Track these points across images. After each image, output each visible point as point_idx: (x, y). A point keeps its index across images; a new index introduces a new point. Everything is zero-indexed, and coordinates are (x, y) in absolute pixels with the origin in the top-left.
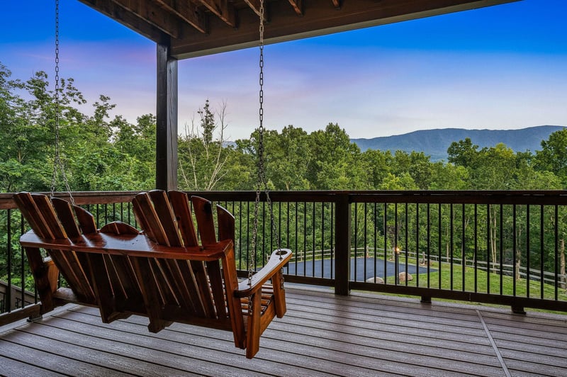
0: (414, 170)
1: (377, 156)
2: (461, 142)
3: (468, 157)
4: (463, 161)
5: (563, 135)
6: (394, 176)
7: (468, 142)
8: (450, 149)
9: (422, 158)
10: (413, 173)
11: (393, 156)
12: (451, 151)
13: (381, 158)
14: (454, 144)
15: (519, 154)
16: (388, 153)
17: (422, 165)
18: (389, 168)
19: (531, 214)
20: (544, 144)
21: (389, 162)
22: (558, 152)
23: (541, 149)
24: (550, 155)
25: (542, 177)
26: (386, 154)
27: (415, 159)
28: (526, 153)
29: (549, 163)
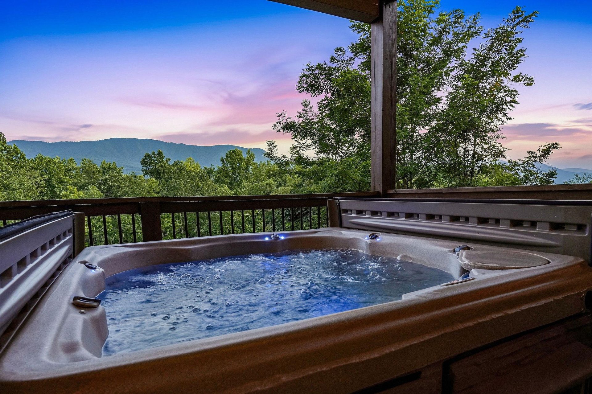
0: (105, 182)
1: (53, 165)
2: (154, 154)
3: (162, 170)
4: (157, 173)
5: (235, 153)
6: (75, 189)
7: (160, 154)
8: (143, 160)
9: (114, 169)
10: (103, 186)
11: (78, 165)
12: (144, 163)
13: (58, 167)
14: (148, 156)
15: (205, 168)
16: (71, 161)
17: (113, 177)
18: (70, 181)
19: (212, 222)
20: (222, 160)
21: (73, 173)
22: (233, 168)
23: (221, 165)
24: (227, 170)
25: (219, 188)
26: (69, 162)
27: (106, 170)
28: (211, 168)
29: (226, 177)
